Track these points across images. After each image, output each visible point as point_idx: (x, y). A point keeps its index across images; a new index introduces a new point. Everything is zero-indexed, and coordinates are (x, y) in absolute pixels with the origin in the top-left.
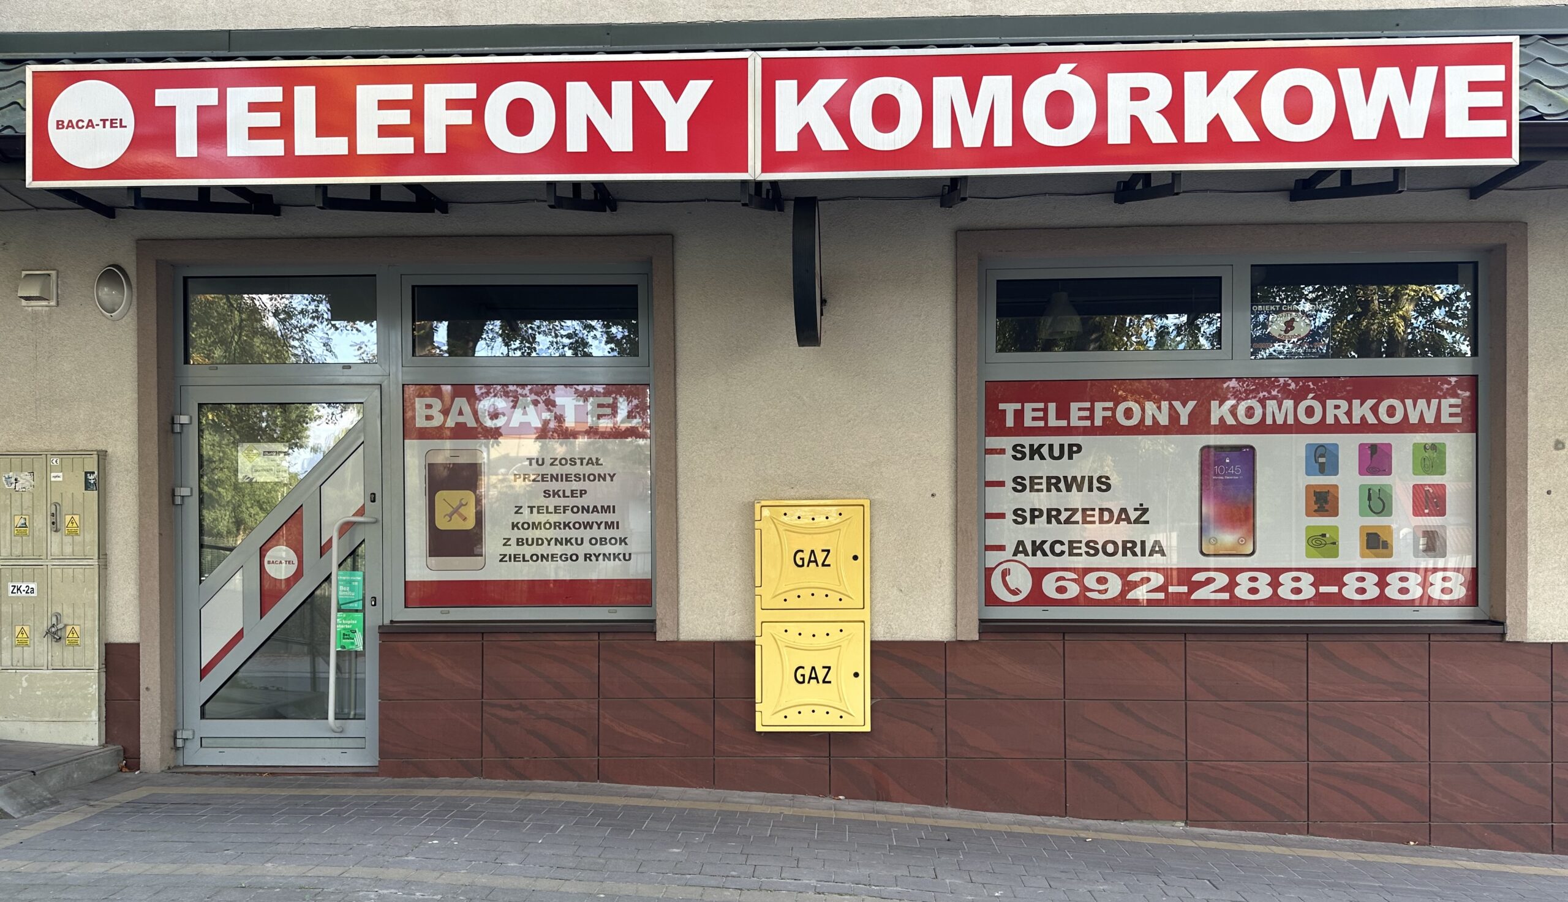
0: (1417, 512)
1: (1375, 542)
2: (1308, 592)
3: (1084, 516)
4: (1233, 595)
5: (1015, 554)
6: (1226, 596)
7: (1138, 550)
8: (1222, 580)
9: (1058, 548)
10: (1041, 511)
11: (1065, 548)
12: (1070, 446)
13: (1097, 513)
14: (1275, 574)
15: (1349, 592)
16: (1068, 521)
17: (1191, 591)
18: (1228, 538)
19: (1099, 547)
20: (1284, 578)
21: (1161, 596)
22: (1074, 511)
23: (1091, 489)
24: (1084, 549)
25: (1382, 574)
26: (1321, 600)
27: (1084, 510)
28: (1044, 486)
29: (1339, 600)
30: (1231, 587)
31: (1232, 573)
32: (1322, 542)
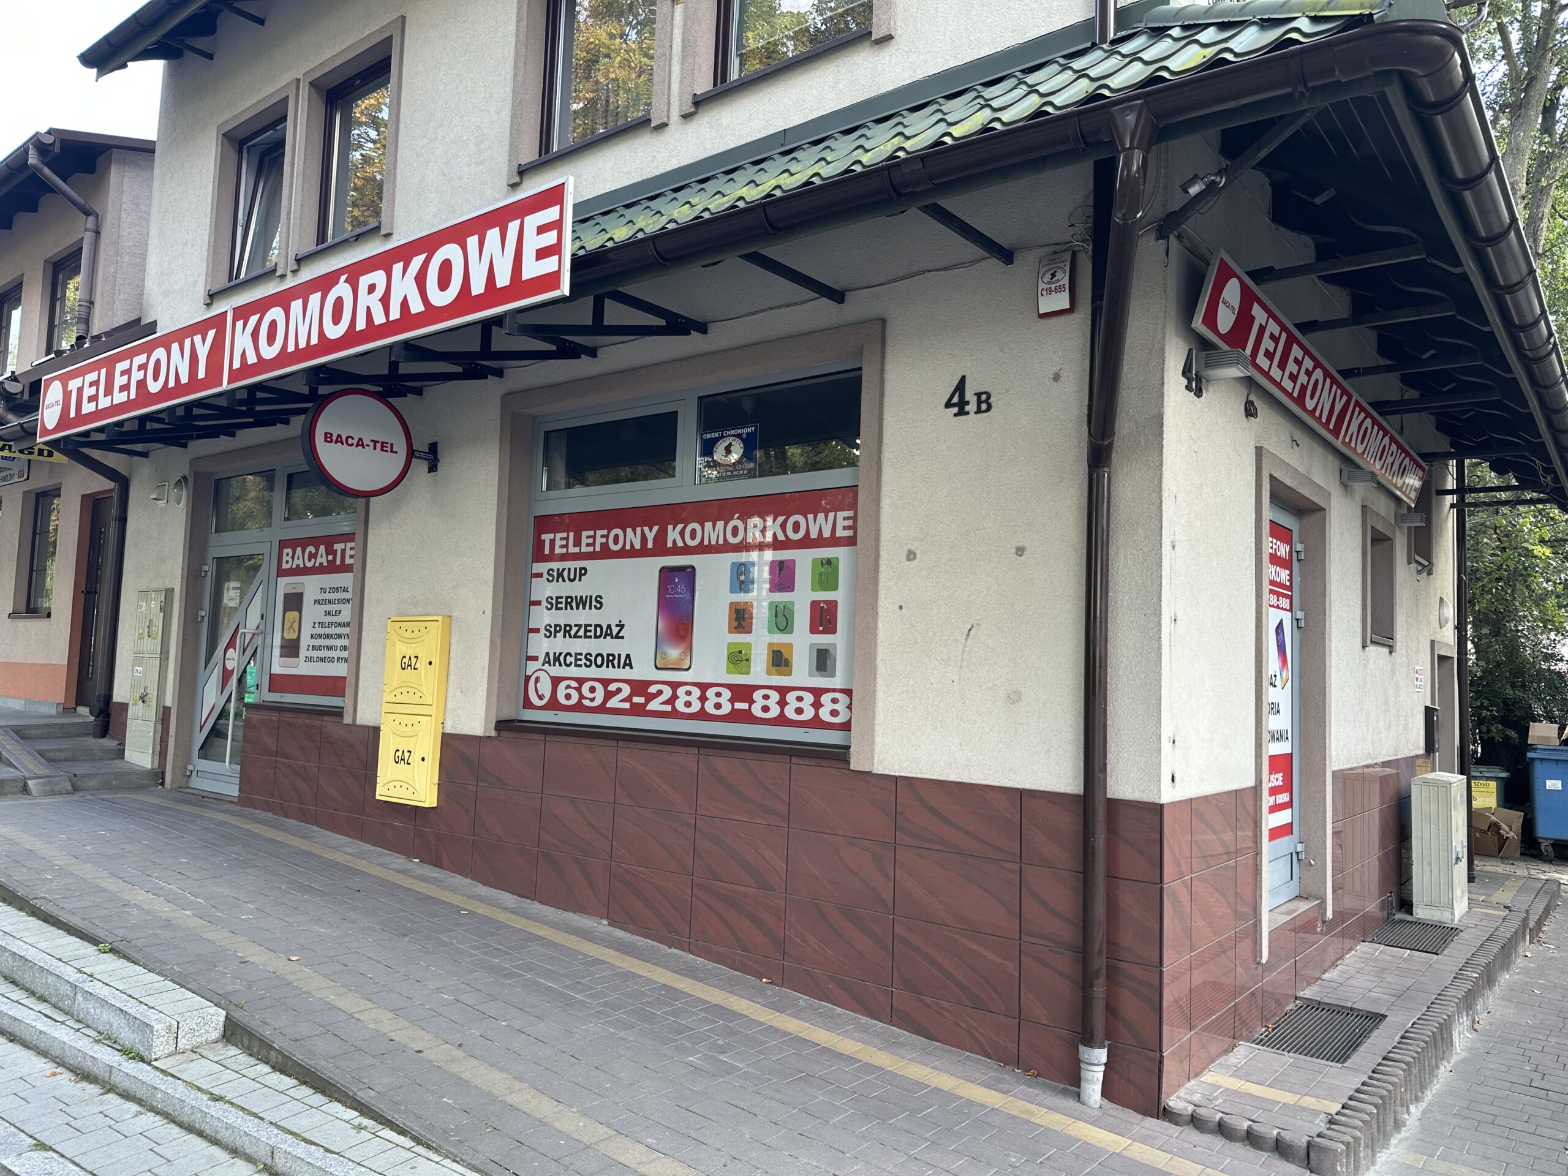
0: (814, 630)
1: (779, 660)
2: (726, 709)
3: (586, 631)
4: (674, 708)
5: (543, 665)
6: (668, 708)
7: (616, 662)
8: (668, 692)
9: (569, 659)
10: (559, 626)
11: (572, 659)
12: (581, 569)
13: (592, 628)
14: (704, 687)
15: (757, 711)
16: (576, 636)
17: (647, 702)
18: (673, 653)
19: (593, 659)
20: (711, 693)
21: (627, 705)
22: (579, 626)
23: (590, 608)
24: (584, 661)
25: (783, 691)
26: (736, 716)
27: (586, 626)
28: (563, 606)
29: (746, 717)
30: (671, 701)
31: (675, 686)
32: (738, 659)
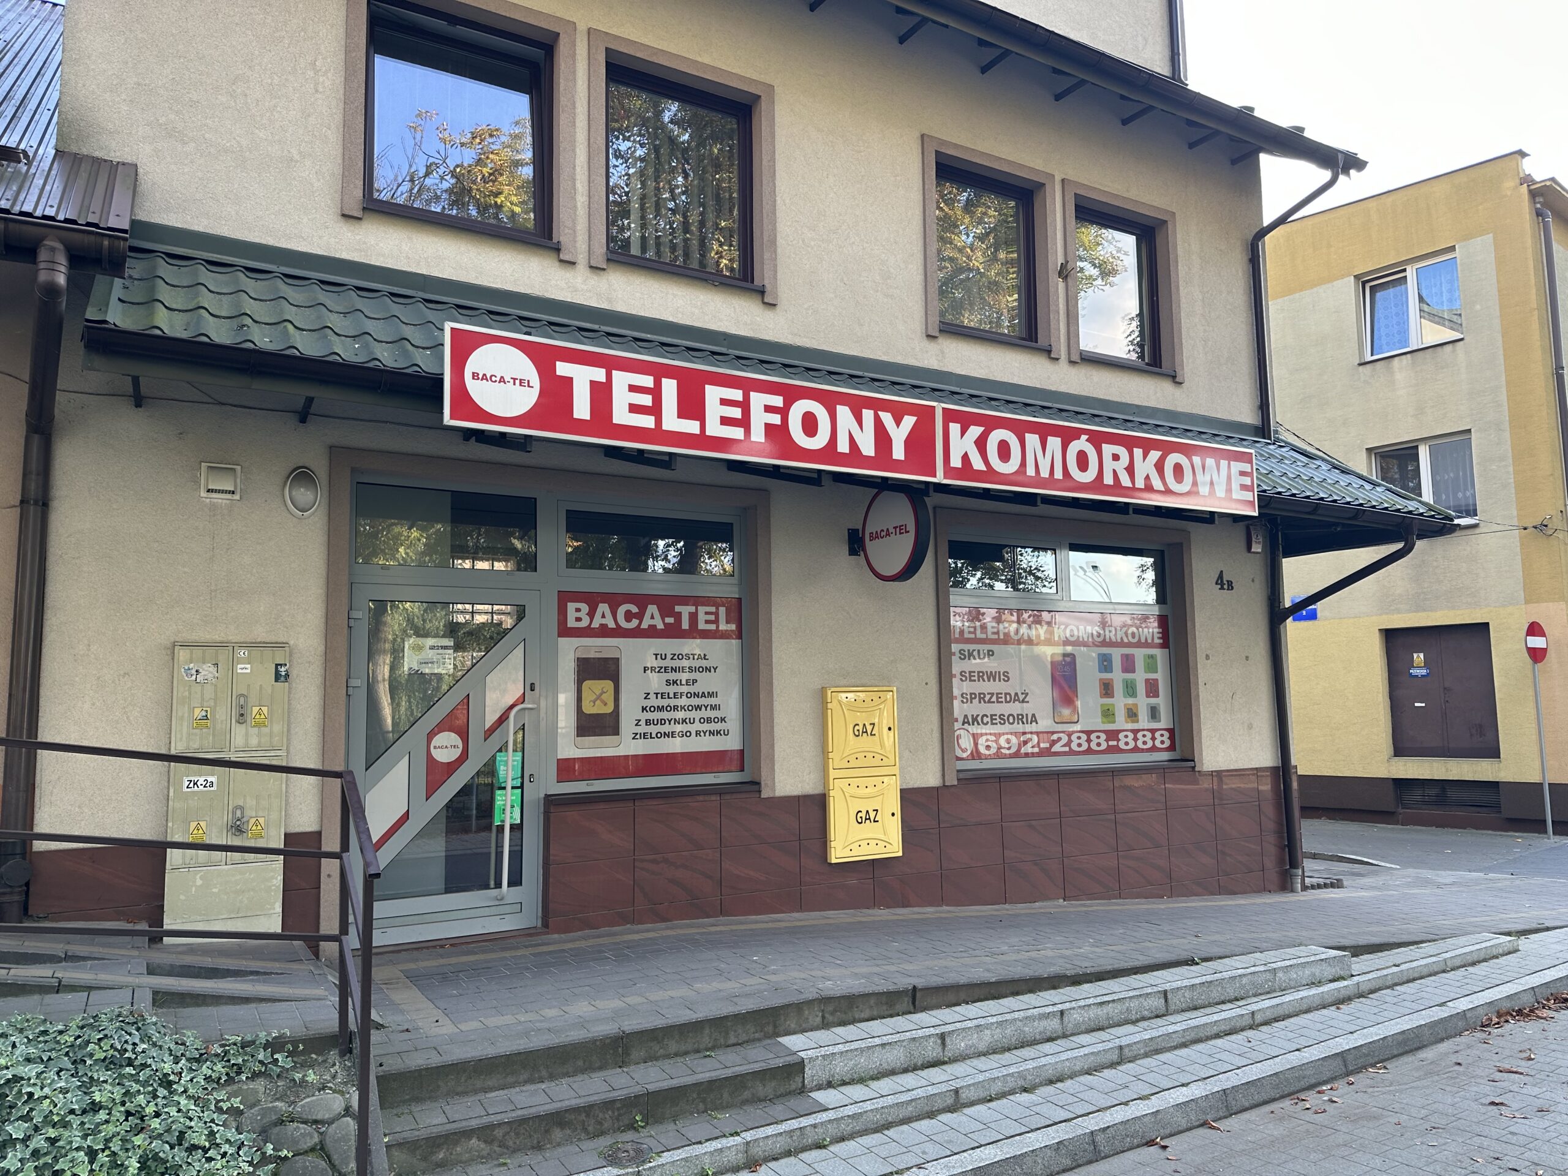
0: (1148, 696)
1: (1132, 714)
2: (1104, 746)
3: (998, 698)
4: (1070, 748)
5: (963, 725)
6: (1067, 749)
7: (1024, 720)
8: (1065, 739)
9: (985, 720)
10: (975, 694)
11: (989, 719)
12: (989, 651)
13: (1003, 696)
14: (1088, 733)
15: (1122, 745)
16: (989, 702)
17: (1052, 746)
18: (1066, 712)
19: (1006, 718)
20: (1093, 736)
21: (1036, 750)
22: (992, 694)
23: (1000, 681)
24: (999, 720)
25: (1135, 732)
26: (1111, 750)
27: (997, 694)
28: (976, 678)
29: (1116, 750)
30: (1068, 744)
31: (1070, 735)
32: (1108, 714)
